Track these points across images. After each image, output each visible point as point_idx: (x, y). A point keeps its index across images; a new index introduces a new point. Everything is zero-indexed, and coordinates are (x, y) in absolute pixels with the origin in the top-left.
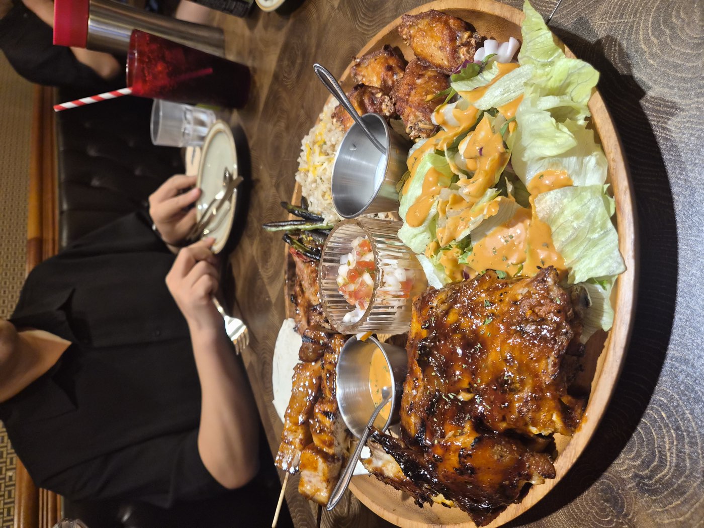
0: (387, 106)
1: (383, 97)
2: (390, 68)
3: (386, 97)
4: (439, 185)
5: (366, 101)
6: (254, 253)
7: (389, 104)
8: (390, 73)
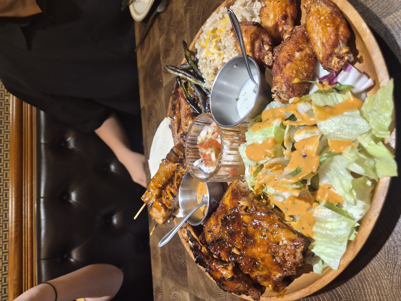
0: (268, 59)
1: (268, 52)
2: (285, 17)
3: (270, 53)
4: (272, 150)
5: (257, 45)
6: (160, 44)
7: (270, 58)
8: (283, 22)
